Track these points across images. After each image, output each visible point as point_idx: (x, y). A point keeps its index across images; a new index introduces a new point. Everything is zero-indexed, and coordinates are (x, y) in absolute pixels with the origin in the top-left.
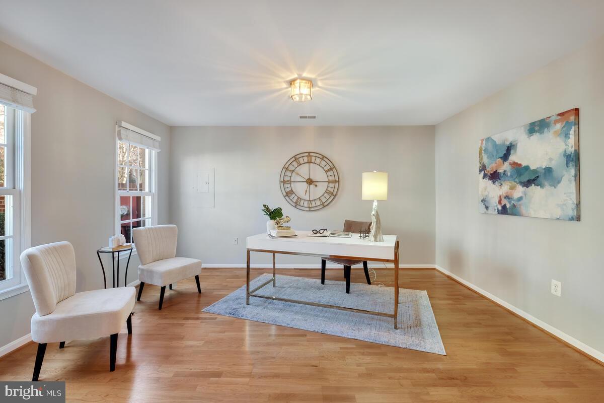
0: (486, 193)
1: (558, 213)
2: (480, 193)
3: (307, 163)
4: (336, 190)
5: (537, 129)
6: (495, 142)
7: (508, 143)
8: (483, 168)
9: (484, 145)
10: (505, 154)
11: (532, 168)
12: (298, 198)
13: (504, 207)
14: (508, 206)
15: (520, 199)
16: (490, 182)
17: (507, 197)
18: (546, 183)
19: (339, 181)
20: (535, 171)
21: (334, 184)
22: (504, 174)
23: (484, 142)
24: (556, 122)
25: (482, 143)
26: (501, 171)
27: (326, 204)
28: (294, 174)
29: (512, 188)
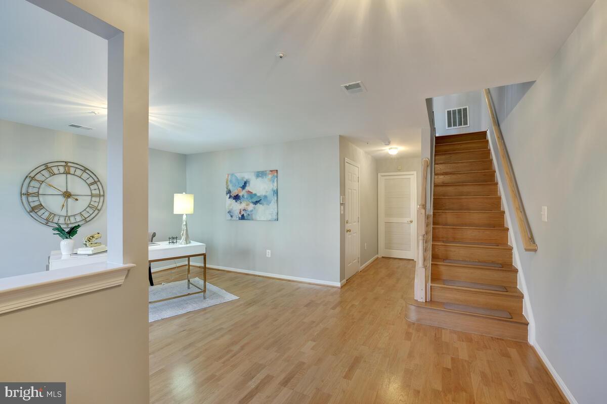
0: (231, 208)
1: (270, 218)
2: (227, 207)
3: (64, 173)
4: (101, 204)
5: (260, 175)
6: (237, 178)
7: (245, 180)
8: (229, 192)
9: (230, 178)
10: (243, 186)
11: (258, 195)
12: (51, 214)
13: (243, 216)
14: (245, 215)
15: (252, 211)
16: (234, 201)
17: (244, 210)
18: (265, 203)
19: (104, 196)
20: (259, 197)
21: (99, 199)
22: (243, 197)
23: (230, 176)
24: (269, 174)
25: (228, 176)
26: (241, 194)
27: (88, 219)
28: (43, 185)
29: (248, 205)
